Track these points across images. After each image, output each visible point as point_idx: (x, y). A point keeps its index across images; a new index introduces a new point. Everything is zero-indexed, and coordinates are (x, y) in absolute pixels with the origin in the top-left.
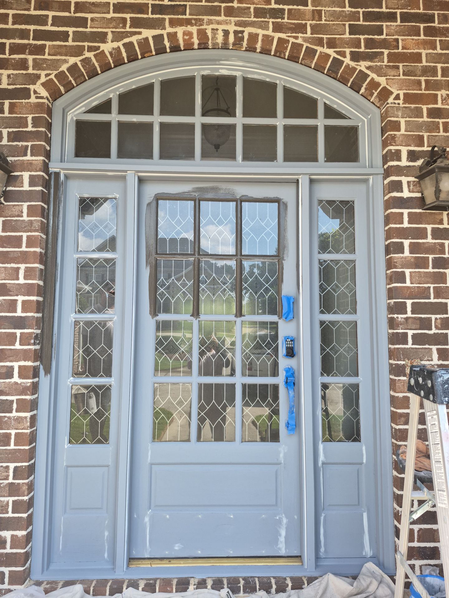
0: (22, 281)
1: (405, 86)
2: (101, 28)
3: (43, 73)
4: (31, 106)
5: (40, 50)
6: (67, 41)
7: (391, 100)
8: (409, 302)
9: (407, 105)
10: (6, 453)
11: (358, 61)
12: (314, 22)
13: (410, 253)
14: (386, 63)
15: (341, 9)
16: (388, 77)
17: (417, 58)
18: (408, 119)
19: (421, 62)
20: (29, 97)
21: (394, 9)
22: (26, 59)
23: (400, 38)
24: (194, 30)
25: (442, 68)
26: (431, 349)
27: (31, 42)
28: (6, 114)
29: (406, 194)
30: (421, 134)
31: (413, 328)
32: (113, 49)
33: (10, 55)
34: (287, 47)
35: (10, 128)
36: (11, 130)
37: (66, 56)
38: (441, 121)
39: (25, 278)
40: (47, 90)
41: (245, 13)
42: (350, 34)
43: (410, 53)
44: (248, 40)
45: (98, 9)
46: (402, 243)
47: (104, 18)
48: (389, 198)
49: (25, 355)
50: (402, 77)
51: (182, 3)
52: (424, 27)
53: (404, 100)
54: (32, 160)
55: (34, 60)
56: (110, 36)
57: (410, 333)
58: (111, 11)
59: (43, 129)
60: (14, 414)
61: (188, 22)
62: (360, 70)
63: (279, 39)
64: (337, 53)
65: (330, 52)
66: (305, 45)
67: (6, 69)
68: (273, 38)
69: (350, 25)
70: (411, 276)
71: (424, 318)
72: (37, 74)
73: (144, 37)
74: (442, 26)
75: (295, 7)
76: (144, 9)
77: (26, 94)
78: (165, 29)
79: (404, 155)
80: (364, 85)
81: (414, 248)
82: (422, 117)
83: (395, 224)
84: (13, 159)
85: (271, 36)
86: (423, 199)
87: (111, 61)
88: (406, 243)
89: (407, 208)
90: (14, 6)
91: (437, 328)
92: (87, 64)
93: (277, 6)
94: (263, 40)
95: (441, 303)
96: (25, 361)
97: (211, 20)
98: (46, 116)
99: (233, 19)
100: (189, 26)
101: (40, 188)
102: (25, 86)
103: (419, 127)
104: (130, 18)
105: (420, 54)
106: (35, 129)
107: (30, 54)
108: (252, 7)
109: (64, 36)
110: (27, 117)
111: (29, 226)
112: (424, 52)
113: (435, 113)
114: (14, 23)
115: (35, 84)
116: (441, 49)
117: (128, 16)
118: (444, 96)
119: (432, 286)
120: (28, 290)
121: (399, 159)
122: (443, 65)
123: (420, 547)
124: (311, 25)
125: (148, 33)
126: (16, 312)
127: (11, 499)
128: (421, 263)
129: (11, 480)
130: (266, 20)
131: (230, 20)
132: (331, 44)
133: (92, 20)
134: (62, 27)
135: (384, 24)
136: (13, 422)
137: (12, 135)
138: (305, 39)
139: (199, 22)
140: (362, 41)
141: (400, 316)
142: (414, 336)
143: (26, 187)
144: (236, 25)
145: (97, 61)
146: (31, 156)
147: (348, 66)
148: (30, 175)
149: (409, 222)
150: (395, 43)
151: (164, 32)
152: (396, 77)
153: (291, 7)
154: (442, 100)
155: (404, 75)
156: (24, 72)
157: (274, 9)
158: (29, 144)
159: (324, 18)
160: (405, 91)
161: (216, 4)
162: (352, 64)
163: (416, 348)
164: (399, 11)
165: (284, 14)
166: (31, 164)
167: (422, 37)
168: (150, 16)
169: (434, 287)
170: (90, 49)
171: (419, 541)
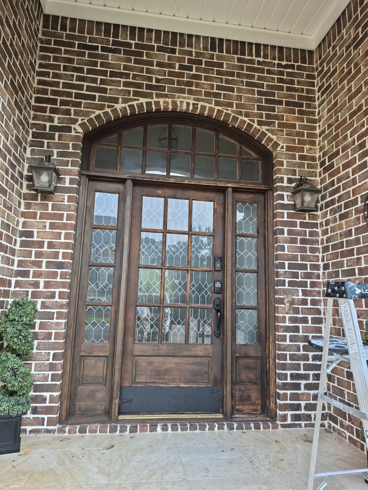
0: (63, 240)
1: (287, 142)
2: (115, 95)
3: (80, 118)
4: (72, 137)
5: (79, 105)
6: (95, 101)
7: (279, 149)
8: (287, 263)
9: (288, 152)
10: (49, 345)
11: (261, 126)
12: (238, 102)
13: (288, 235)
14: (276, 128)
15: (253, 96)
16: (278, 136)
17: (294, 126)
18: (288, 160)
19: (296, 129)
20: (71, 132)
21: (282, 98)
22: (70, 109)
23: (285, 114)
24: (170, 101)
25: (307, 133)
26: (298, 290)
27: (73, 99)
28: (56, 140)
29: (286, 202)
30: (295, 169)
31: (289, 277)
32: (122, 107)
33: (60, 106)
34: (222, 114)
35: (58, 149)
36: (59, 150)
37: (94, 109)
38: (306, 162)
39: (65, 238)
40: (82, 129)
41: (199, 94)
42: (258, 110)
43: (290, 123)
44: (200, 109)
45: (114, 84)
46: (283, 229)
47: (117, 89)
48: (277, 203)
49: (63, 285)
50: (285, 136)
51: (163, 85)
52: (298, 110)
53: (286, 149)
54: (72, 169)
55: (75, 110)
56: (120, 100)
57: (287, 280)
58: (122, 85)
59: (79, 151)
60: (55, 320)
61: (166, 96)
62: (262, 131)
63: (218, 110)
64: (250, 120)
65: (246, 119)
66: (233, 114)
67: (57, 114)
68: (215, 109)
69: (257, 105)
70: (288, 248)
71: (295, 272)
72: (76, 119)
73: (141, 102)
74: (307, 110)
75: (227, 92)
76: (141, 86)
77: (69, 129)
78: (152, 98)
79: (285, 180)
80: (264, 140)
81: (290, 232)
82: (296, 159)
83: (280, 218)
84: (60, 167)
85: (213, 108)
86: (295, 205)
87: (121, 115)
88: (286, 229)
89: (287, 210)
90: (64, 78)
91: (301, 278)
92: (106, 115)
93: (217, 91)
94: (208, 110)
95: (304, 264)
96: (63, 288)
97: (180, 96)
98: (81, 143)
99: (192, 96)
100: (167, 98)
101: (76, 186)
102: (69, 125)
103: (294, 165)
104: (133, 90)
105: (295, 124)
106: (74, 151)
107: (72, 106)
108: (203, 90)
109: (93, 98)
110: (69, 144)
111: (68, 208)
112: (297, 124)
113: (302, 158)
114: (63, 88)
115: (75, 124)
116: (307, 122)
117: (131, 89)
118: (308, 148)
119: (299, 254)
120: (66, 246)
121: (283, 182)
122: (308, 131)
123: (290, 404)
124: (236, 103)
125: (143, 100)
126: (58, 259)
127: (50, 373)
128: (293, 241)
129: (51, 361)
130: (211, 98)
131: (191, 97)
132: (247, 115)
133: (110, 89)
134: (92, 92)
135: (276, 106)
136: (54, 325)
137: (60, 153)
138: (233, 111)
139: (173, 97)
140: (264, 115)
141: (282, 270)
142: (289, 282)
143: (67, 185)
144: (194, 100)
145: (113, 114)
146: (71, 166)
147: (256, 128)
148: (70, 178)
149: (287, 218)
150: (282, 117)
151: (152, 101)
152: (282, 136)
153: (225, 92)
154: (307, 151)
155: (286, 135)
156: (68, 117)
157: (215, 93)
158: (70, 159)
159: (243, 100)
160: (287, 145)
161: (183, 87)
162: (258, 127)
163: (290, 289)
164: (284, 100)
165: (221, 96)
166: (71, 171)
167: (297, 115)
168: (145, 90)
169: (300, 255)
170: (109, 107)
171: (290, 400)
